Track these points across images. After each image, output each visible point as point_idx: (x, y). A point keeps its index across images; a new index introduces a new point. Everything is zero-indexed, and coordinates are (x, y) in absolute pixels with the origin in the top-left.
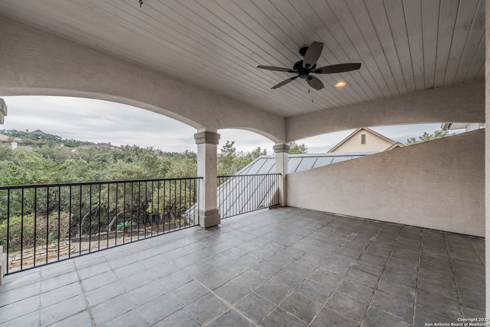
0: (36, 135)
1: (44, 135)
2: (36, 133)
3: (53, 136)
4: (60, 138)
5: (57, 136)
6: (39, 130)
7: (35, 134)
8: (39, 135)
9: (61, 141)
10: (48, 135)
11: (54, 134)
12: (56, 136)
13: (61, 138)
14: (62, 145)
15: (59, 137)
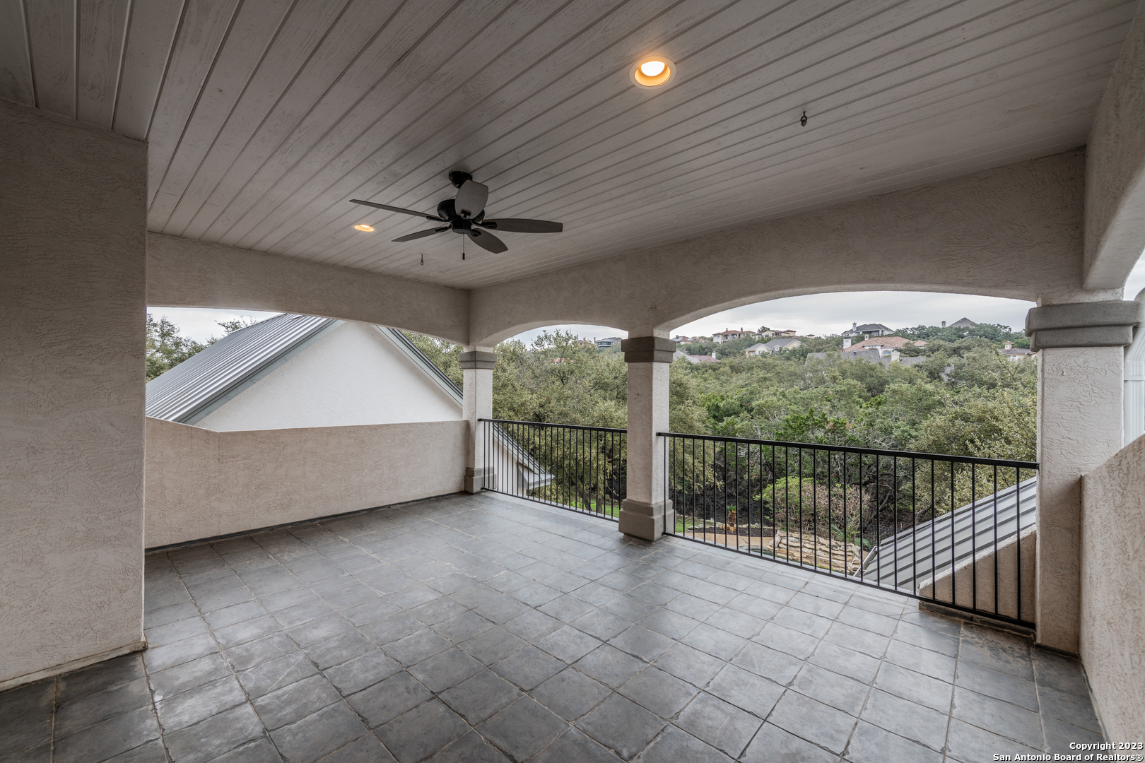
0: (959, 330)
1: (974, 327)
2: (957, 326)
3: (992, 327)
4: (1008, 330)
5: (1001, 327)
6: (965, 320)
7: (956, 329)
8: (964, 330)
9: (1010, 336)
10: (981, 327)
11: (994, 322)
12: (998, 325)
13: (1010, 329)
14: (1008, 346)
15: (1005, 328)
